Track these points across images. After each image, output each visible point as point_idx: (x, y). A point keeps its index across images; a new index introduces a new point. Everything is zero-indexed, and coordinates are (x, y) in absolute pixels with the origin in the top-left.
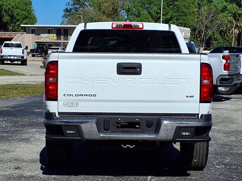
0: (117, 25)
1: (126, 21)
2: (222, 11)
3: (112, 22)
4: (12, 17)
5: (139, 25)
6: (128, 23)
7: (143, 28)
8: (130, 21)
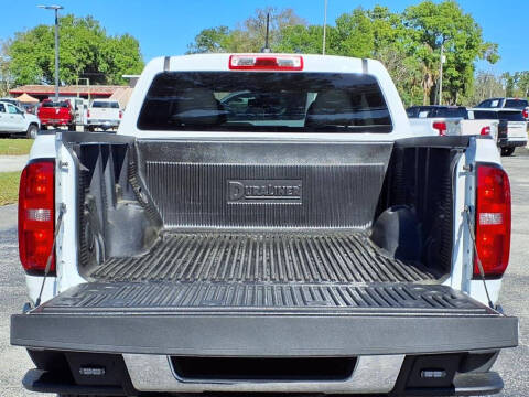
0: (241, 61)
1: (262, 51)
2: (408, 55)
3: (229, 55)
4: (111, 64)
5: (291, 61)
6: (267, 55)
7: (301, 68)
8: (271, 51)
